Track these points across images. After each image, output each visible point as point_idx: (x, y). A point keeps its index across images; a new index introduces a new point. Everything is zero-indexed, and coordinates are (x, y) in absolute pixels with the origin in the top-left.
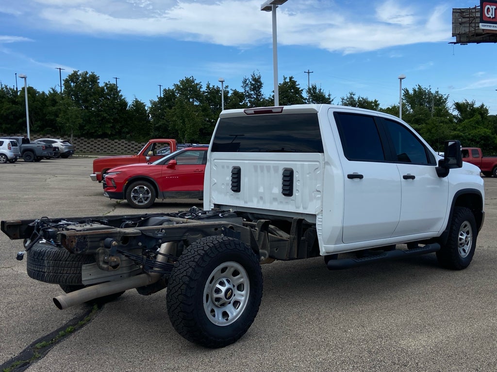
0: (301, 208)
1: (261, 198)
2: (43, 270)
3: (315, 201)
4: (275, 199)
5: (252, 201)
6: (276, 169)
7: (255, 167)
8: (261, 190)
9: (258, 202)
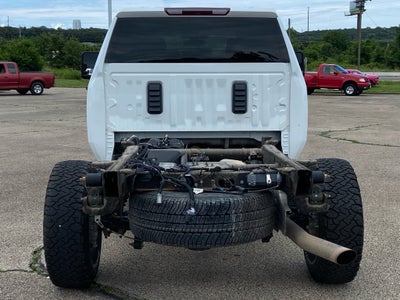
0: (260, 125)
1: (199, 119)
2: (229, 229)
3: (277, 117)
4: (221, 118)
5: (183, 123)
6: (221, 83)
7: (189, 82)
8: (199, 108)
9: (194, 124)
